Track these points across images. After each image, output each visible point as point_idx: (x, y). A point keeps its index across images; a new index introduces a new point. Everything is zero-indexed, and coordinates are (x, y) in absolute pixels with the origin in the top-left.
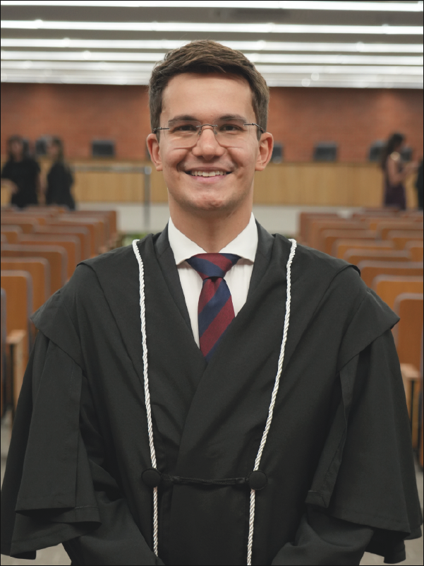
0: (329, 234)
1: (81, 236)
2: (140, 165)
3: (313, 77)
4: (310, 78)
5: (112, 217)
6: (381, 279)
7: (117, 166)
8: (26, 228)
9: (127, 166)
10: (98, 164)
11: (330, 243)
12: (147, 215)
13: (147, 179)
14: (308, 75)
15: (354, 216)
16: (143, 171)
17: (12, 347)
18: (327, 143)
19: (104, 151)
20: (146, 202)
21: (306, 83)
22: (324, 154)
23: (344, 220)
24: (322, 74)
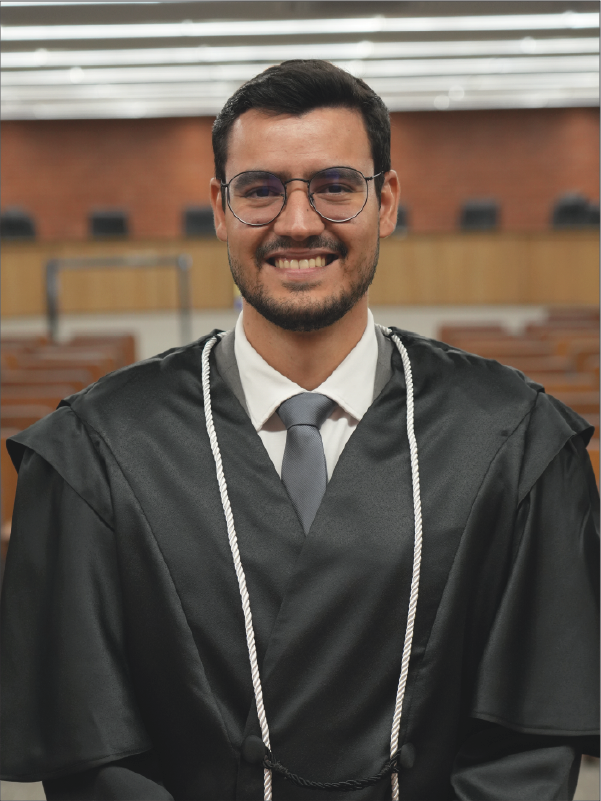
2: (172, 252)
5: (128, 343)
7: (134, 254)
10: (101, 252)
15: (530, 330)
16: (176, 264)
18: (482, 200)
19: (111, 228)
20: (185, 308)
21: (442, 103)
22: (477, 220)
23: (511, 338)
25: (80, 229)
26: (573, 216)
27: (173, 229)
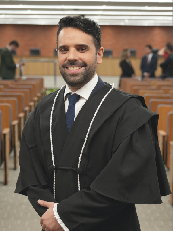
0: (135, 88)
1: (29, 89)
2: (52, 59)
4: (124, 22)
5: (42, 81)
6: (160, 106)
8: (6, 86)
9: (46, 59)
10: (33, 59)
12: (55, 80)
13: (55, 65)
15: (145, 80)
16: (54, 62)
17: (5, 135)
19: (35, 53)
20: (55, 75)
24: (130, 20)
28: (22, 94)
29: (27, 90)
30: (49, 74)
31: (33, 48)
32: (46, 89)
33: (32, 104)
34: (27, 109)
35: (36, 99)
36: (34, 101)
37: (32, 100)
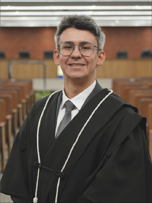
0: (126, 88)
1: (18, 91)
3: (116, 22)
4: (115, 23)
5: (30, 84)
11: (126, 92)
12: (45, 83)
13: (45, 67)
14: (114, 21)
18: (123, 51)
19: (25, 56)
20: (45, 77)
21: (113, 25)
22: (121, 55)
23: (132, 82)
24: (120, 20)
25: (17, 56)
26: (147, 55)
27: (41, 56)
28: (10, 96)
29: (15, 92)
30: (38, 77)
31: (22, 51)
32: (36, 92)
33: (20, 106)
34: (15, 111)
35: (24, 101)
36: (23, 104)
37: (20, 102)
